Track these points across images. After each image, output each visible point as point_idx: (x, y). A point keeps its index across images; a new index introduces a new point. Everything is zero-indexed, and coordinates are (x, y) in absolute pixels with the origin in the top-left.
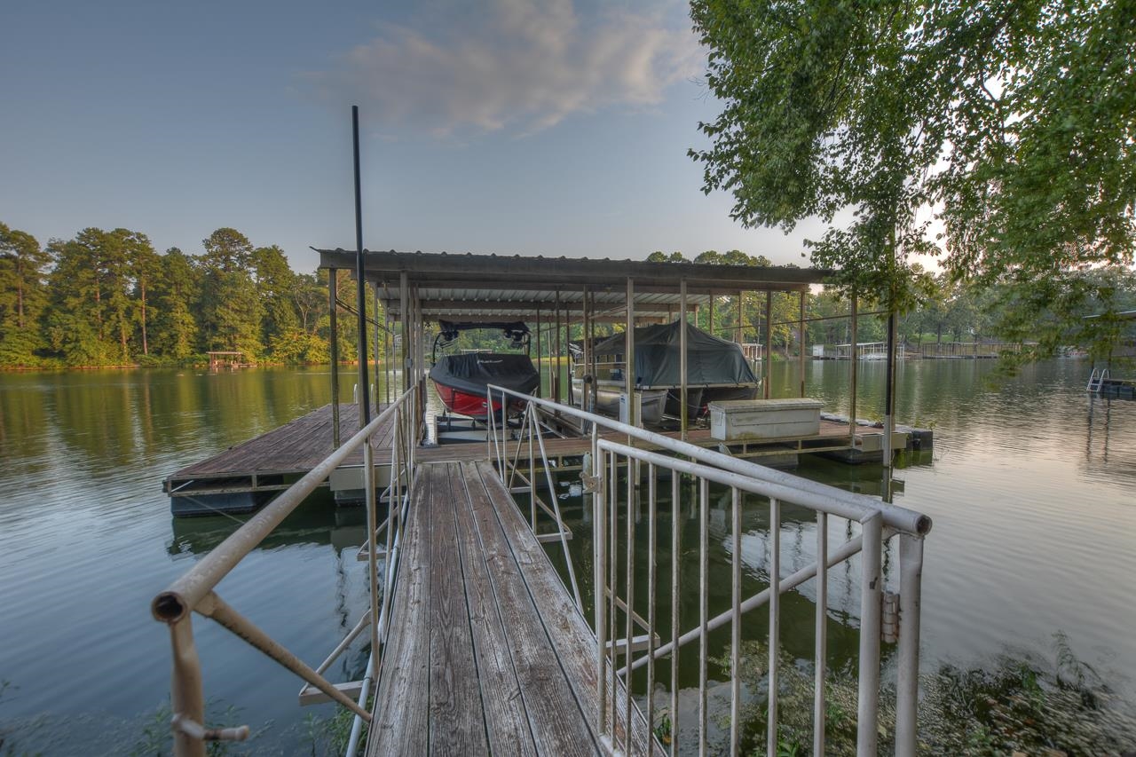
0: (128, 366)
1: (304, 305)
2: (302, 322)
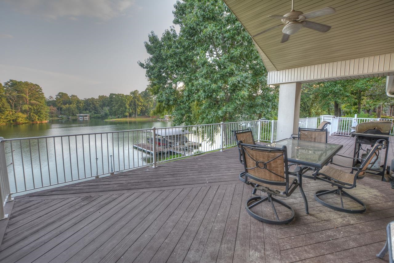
1: (12, 100)
2: (11, 106)
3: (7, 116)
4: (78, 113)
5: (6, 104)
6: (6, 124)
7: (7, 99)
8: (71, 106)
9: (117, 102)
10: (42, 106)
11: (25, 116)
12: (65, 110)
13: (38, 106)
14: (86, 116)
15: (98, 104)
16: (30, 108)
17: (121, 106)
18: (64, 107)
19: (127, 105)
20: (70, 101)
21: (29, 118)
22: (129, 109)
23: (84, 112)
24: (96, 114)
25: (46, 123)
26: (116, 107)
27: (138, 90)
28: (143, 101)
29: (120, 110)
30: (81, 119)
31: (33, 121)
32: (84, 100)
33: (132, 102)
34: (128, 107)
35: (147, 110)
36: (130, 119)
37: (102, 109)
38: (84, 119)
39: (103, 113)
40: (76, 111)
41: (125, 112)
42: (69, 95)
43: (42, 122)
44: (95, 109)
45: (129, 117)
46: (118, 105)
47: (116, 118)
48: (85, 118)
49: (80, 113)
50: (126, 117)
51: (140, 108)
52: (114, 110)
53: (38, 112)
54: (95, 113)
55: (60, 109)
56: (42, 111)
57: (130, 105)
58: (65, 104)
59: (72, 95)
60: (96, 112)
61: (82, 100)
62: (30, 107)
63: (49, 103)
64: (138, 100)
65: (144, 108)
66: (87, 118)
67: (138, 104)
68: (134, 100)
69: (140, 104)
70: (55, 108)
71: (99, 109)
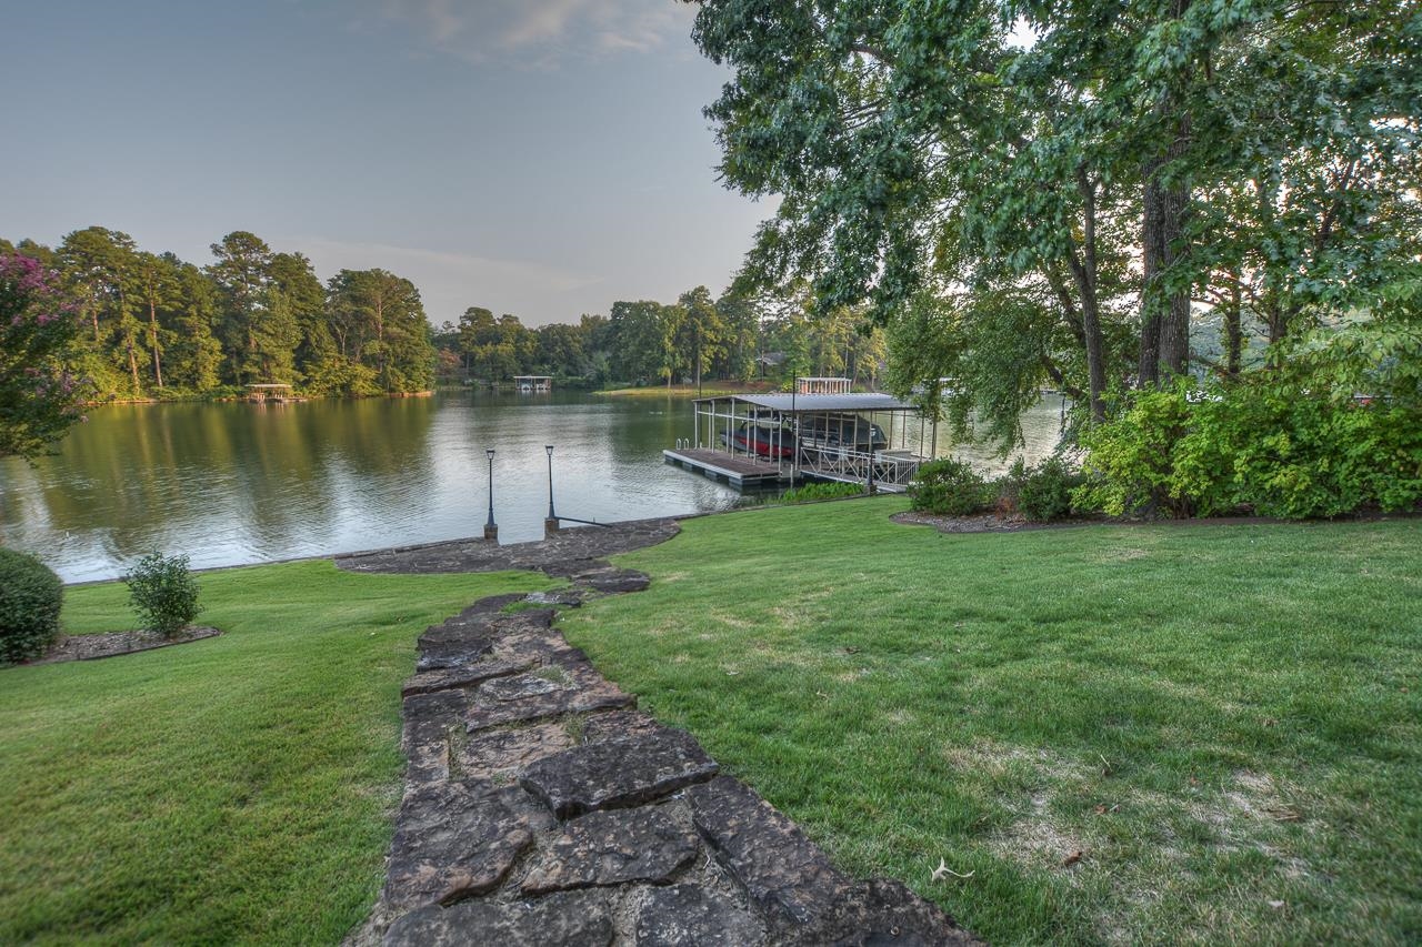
0: (142, 400)
1: (342, 327)
2: (340, 346)
3: (329, 373)
4: (519, 371)
5: (327, 338)
6: (326, 397)
7: (329, 325)
8: (499, 347)
9: (635, 331)
10: (417, 345)
11: (372, 374)
12: (482, 362)
13: (406, 345)
14: (542, 381)
15: (579, 342)
16: (386, 352)
17: (648, 344)
18: (481, 352)
19: (666, 340)
20: (497, 332)
21: (381, 381)
22: (673, 356)
23: (535, 368)
24: (573, 375)
25: (427, 398)
26: (631, 348)
27: (706, 287)
28: (721, 325)
29: (644, 358)
30: (526, 389)
31: (392, 390)
32: (536, 331)
33: (683, 328)
34: (669, 346)
35: (733, 361)
36: (677, 391)
37: (591, 358)
38: (533, 389)
39: (590, 374)
40: (515, 364)
41: (660, 364)
42: (497, 315)
43: (418, 394)
44: (570, 359)
45: (672, 383)
46: (638, 340)
47: (629, 387)
48: (538, 386)
49: (526, 371)
50: (663, 382)
51: (710, 350)
52: (626, 359)
53: (405, 363)
54: (569, 373)
55: (469, 359)
56: (417, 359)
57: (677, 341)
58: (482, 341)
59: (505, 316)
60: (570, 368)
61: (531, 331)
62: (386, 346)
63: (440, 341)
64: (704, 324)
65: (725, 351)
66: (544, 386)
67: (704, 337)
68: (693, 322)
69: (710, 335)
70: (456, 357)
71: (581, 358)
